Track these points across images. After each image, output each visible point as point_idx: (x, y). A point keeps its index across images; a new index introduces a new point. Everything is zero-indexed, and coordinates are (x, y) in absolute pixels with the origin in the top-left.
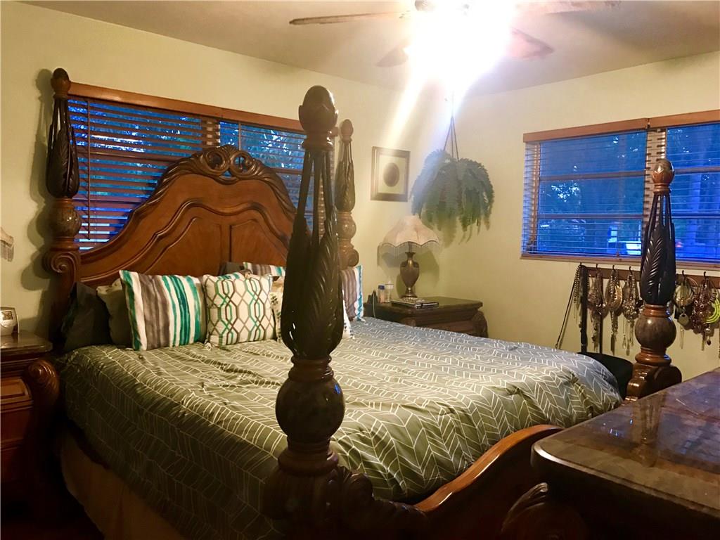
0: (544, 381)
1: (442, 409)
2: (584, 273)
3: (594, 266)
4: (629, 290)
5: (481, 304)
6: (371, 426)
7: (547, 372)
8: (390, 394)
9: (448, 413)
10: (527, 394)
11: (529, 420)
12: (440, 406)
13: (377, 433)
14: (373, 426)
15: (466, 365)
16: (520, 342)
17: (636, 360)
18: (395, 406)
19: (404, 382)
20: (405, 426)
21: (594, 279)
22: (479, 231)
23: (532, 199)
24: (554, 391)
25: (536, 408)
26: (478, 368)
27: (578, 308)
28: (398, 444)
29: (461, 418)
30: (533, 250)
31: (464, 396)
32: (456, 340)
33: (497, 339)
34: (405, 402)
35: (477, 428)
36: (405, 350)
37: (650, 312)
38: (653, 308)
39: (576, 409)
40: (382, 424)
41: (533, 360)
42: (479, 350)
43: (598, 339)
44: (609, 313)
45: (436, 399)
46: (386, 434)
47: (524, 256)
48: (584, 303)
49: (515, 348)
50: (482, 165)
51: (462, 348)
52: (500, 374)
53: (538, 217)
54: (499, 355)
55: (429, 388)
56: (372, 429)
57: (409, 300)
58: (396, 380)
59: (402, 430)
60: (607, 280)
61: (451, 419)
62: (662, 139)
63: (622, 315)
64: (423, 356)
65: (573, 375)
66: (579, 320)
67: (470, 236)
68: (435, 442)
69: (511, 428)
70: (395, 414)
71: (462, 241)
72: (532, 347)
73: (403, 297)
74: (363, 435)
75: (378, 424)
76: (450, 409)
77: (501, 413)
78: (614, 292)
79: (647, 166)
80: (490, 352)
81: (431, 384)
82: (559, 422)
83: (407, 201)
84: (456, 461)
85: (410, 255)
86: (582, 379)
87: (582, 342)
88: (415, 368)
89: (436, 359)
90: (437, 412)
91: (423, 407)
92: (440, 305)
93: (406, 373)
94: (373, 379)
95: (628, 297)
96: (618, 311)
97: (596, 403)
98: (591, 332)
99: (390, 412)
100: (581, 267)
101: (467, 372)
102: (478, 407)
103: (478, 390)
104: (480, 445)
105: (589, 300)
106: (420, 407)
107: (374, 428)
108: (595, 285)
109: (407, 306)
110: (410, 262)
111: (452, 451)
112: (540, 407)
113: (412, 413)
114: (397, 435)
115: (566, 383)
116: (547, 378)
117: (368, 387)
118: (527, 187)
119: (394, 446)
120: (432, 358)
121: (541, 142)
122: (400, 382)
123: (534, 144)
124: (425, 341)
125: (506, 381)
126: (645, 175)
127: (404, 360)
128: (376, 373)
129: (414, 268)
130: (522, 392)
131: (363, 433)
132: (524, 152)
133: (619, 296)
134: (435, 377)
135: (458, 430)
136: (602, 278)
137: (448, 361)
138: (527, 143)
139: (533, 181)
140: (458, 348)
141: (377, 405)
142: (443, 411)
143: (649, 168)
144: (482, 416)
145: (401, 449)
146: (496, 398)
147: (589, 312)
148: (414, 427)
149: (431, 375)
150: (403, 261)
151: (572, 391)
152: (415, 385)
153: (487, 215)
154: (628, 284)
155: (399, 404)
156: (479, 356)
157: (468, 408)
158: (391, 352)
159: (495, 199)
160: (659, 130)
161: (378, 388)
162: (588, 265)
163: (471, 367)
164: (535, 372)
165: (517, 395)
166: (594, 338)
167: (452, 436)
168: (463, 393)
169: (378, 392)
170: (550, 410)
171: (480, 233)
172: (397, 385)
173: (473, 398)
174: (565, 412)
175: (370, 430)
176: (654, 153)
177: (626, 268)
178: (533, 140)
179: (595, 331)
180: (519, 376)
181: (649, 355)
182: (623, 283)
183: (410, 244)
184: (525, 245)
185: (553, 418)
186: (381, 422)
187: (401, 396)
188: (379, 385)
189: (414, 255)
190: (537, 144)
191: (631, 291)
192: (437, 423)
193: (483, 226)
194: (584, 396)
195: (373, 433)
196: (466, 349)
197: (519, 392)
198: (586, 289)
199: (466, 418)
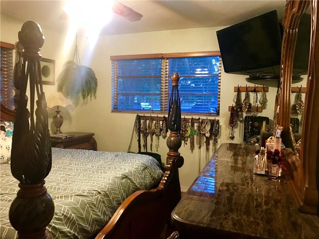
0: (135, 170)
1: (95, 193)
2: (139, 118)
3: (143, 115)
4: (157, 125)
5: (94, 134)
6: (61, 210)
7: (136, 166)
8: (65, 190)
9: (98, 194)
10: (130, 177)
11: (131, 189)
12: (94, 191)
13: (65, 214)
14: (62, 210)
15: (98, 167)
16: (119, 152)
17: (168, 155)
18: (71, 196)
19: (71, 181)
20: (79, 206)
21: (143, 121)
22: (91, 100)
23: (115, 86)
24: (140, 174)
25: (133, 183)
26: (104, 168)
27: (137, 134)
28: (77, 217)
29: (104, 195)
30: (116, 109)
31: (104, 184)
32: (89, 154)
33: (108, 151)
34: (76, 193)
35: (111, 199)
36: (65, 162)
37: (172, 135)
38: (173, 133)
39: (148, 180)
40: (67, 208)
41: (128, 160)
42: (102, 158)
43: (145, 146)
44: (150, 135)
45: (91, 188)
46: (70, 213)
47: (113, 111)
48: (139, 131)
49: (118, 155)
50: (92, 69)
51: (93, 158)
52: (116, 170)
53: (118, 94)
54: (112, 159)
55: (85, 182)
56: (62, 212)
57: (59, 135)
58: (66, 180)
59: (78, 209)
60: (148, 121)
61: (99, 197)
62: (167, 63)
63: (154, 135)
64: (76, 165)
65: (146, 165)
66: (137, 138)
67: (87, 103)
68: (93, 211)
69: (125, 195)
70: (72, 201)
71: (83, 105)
72: (125, 154)
73: (55, 133)
74: (57, 217)
75: (65, 208)
76: (98, 192)
77: (120, 189)
78: (151, 126)
79: (162, 73)
80: (108, 158)
81: (85, 180)
82: (143, 188)
83: (54, 85)
84: (104, 217)
85: (58, 112)
86: (149, 166)
87: (139, 148)
88: (73, 172)
89: (83, 165)
90: (92, 195)
91: (85, 194)
92: (75, 136)
93: (70, 175)
94: (53, 182)
95: (157, 127)
96: (153, 133)
97: (155, 176)
98: (142, 143)
99: (69, 200)
100: (138, 116)
101: (101, 171)
102: (110, 188)
103: (109, 180)
104: (113, 206)
105: (141, 129)
106: (83, 194)
107: (63, 211)
108: (143, 123)
109: (58, 138)
110: (59, 116)
111: (101, 213)
112: (135, 182)
113: (81, 198)
114: (75, 212)
115: (144, 169)
116: (136, 168)
117: (52, 187)
118: (113, 80)
119: (75, 218)
120: (80, 165)
121: (118, 60)
122: (69, 181)
123: (115, 61)
124: (73, 156)
125: (120, 173)
126: (161, 77)
127: (66, 169)
128: (54, 178)
129: (61, 119)
130: (128, 177)
131: (58, 216)
132: (111, 65)
133: (153, 127)
134: (86, 176)
135: (103, 202)
136: (146, 120)
137: (89, 166)
138: (112, 60)
139: (115, 78)
140: (91, 158)
141: (61, 197)
142: (95, 194)
143: (162, 74)
144: (113, 192)
145: (78, 219)
146: (117, 182)
147: (141, 135)
148: (83, 205)
149: (84, 175)
150: (54, 115)
151: (146, 173)
152: (77, 182)
153: (95, 92)
154: (156, 122)
155: (73, 195)
156: (103, 161)
157: (106, 190)
158: (58, 165)
159: (98, 85)
160: (166, 59)
161: (57, 187)
162: (140, 115)
163: (101, 167)
164: (131, 166)
165: (126, 179)
166: (144, 146)
167: (101, 205)
168: (103, 182)
169: (59, 189)
170: (139, 183)
171: (92, 101)
172: (67, 183)
173: (108, 184)
174: (144, 183)
175: (61, 213)
176: (164, 68)
177: (156, 116)
178: (115, 59)
179: (144, 143)
180: (125, 170)
181: (172, 153)
182: (154, 122)
183: (58, 107)
184: (113, 106)
185: (141, 186)
186: (66, 207)
187: (72, 190)
188: (58, 184)
189: (60, 112)
190: (116, 61)
191: (158, 125)
192: (94, 200)
193: (93, 97)
194: (150, 174)
195: (63, 214)
196: (95, 158)
197: (126, 177)
198: (140, 125)
199: (106, 195)
